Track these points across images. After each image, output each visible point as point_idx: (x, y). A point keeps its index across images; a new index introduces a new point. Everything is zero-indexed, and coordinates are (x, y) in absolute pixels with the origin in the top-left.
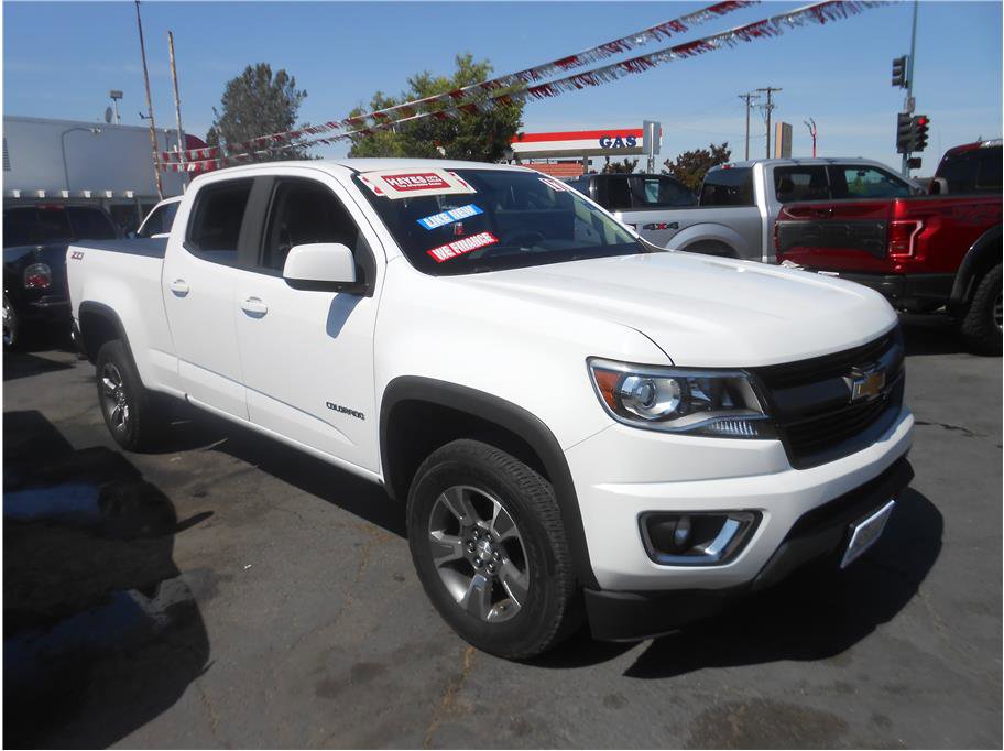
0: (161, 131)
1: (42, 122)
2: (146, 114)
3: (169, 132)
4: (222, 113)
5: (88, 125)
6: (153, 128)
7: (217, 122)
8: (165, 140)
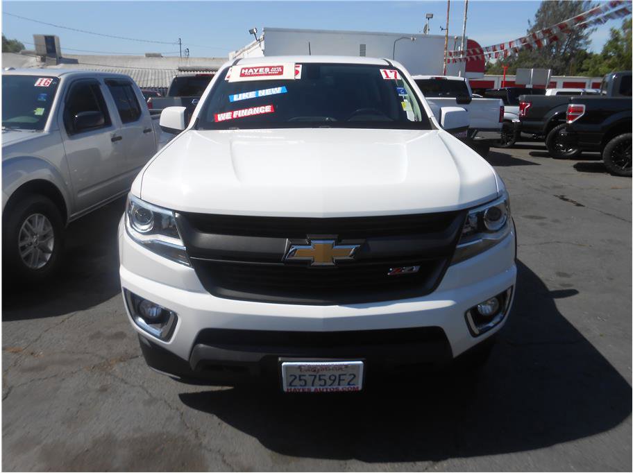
0: (452, 38)
1: (386, 35)
2: (445, 28)
3: (457, 38)
4: (533, 23)
5: (410, 35)
6: (447, 36)
7: (529, 30)
8: (454, 43)
